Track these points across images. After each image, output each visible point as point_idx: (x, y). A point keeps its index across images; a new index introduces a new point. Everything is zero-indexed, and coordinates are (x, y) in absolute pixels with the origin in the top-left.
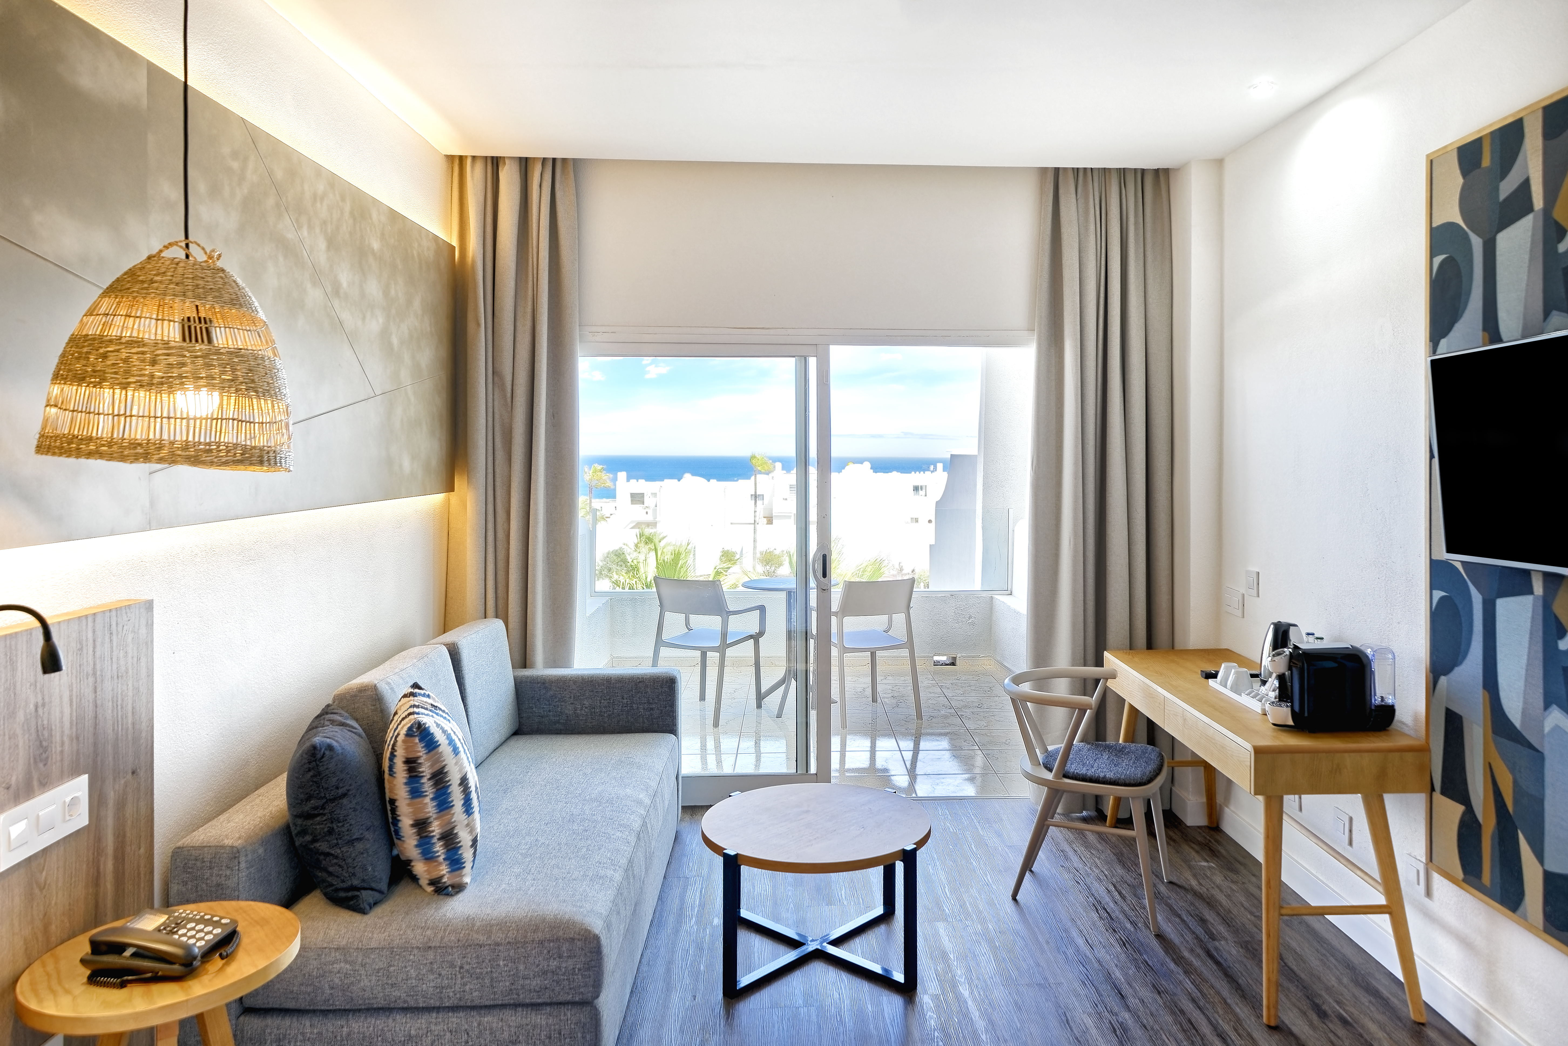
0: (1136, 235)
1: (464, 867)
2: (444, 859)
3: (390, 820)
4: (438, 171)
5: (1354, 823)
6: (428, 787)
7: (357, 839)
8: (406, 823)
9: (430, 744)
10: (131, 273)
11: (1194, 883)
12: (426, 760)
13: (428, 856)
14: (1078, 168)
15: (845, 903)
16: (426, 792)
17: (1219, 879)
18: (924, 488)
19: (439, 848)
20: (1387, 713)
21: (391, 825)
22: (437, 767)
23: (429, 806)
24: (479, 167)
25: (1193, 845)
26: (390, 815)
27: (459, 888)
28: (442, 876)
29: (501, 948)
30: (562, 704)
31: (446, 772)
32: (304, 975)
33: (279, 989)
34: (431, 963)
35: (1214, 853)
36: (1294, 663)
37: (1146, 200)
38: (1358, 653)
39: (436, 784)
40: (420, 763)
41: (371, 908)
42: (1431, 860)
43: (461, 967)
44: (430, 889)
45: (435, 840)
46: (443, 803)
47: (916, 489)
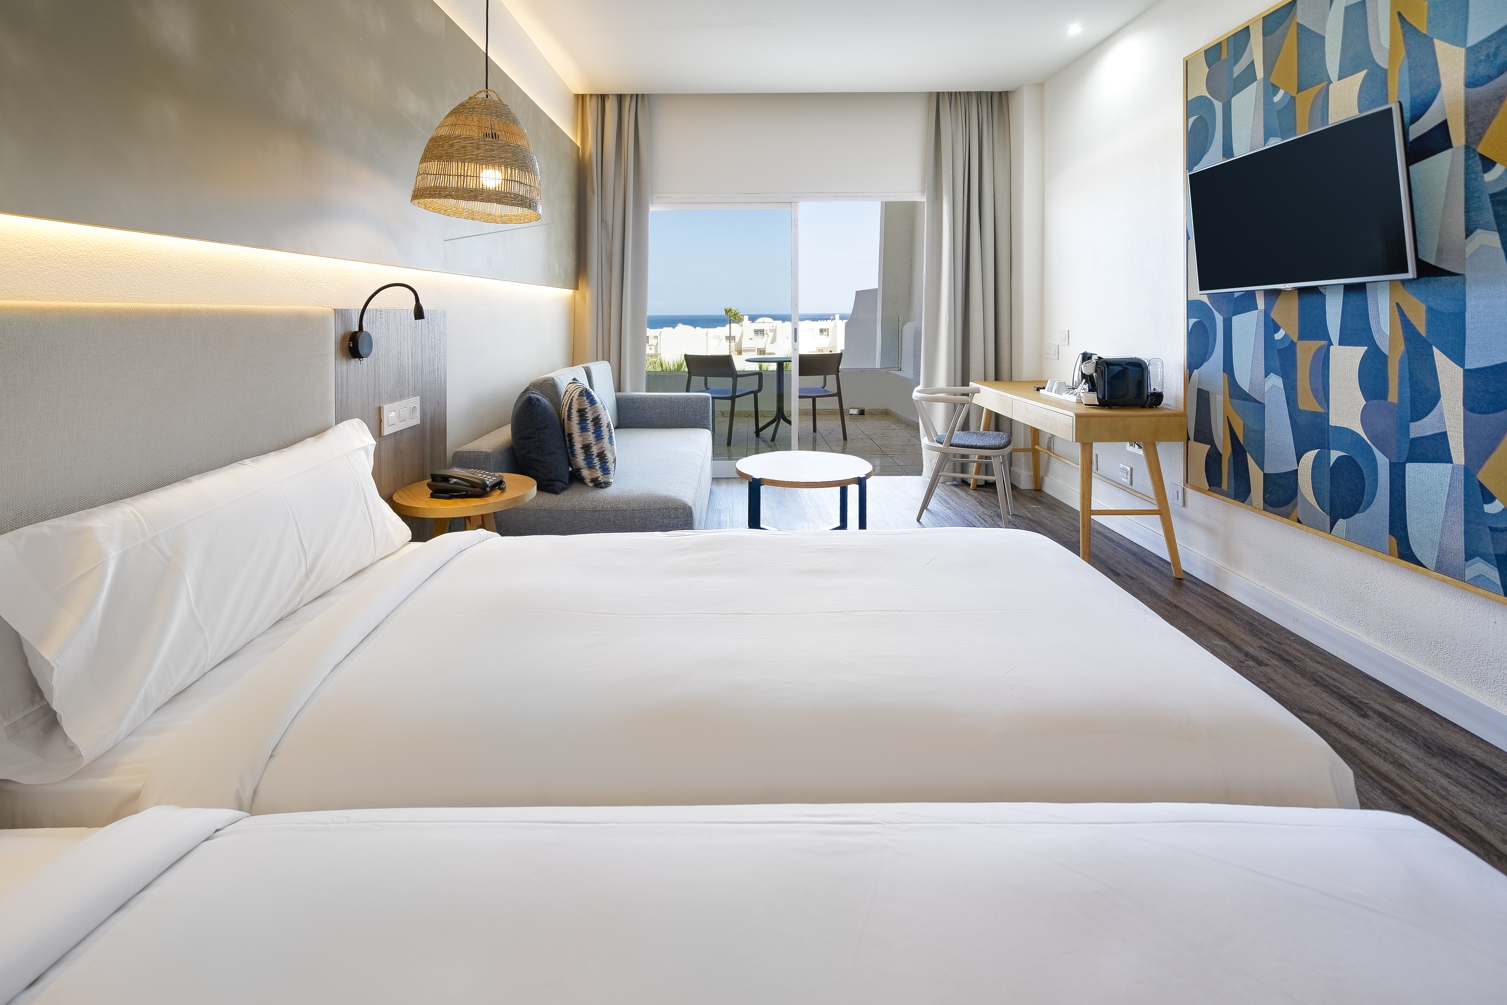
0: (988, 133)
1: (610, 473)
2: (599, 468)
3: (568, 446)
4: (570, 102)
5: (1134, 471)
6: (590, 426)
7: (552, 453)
8: (578, 446)
9: (592, 402)
10: (462, 105)
11: (1029, 515)
12: (590, 410)
13: (590, 466)
14: (951, 92)
15: (816, 522)
16: (590, 428)
17: (1044, 513)
18: (827, 330)
19: (596, 461)
20: (1158, 398)
21: (568, 449)
22: (595, 415)
23: (591, 437)
24: (594, 99)
25: (1027, 498)
26: (568, 443)
27: (607, 484)
28: (598, 477)
29: (636, 512)
30: (644, 411)
31: (600, 419)
32: (527, 524)
33: (513, 531)
34: (597, 519)
35: (1039, 502)
36: (1099, 368)
37: (994, 112)
38: (1140, 362)
39: (594, 425)
40: (587, 412)
41: (560, 492)
42: (1187, 482)
43: (614, 522)
44: (591, 485)
45: (594, 457)
46: (599, 437)
47: (822, 331)
